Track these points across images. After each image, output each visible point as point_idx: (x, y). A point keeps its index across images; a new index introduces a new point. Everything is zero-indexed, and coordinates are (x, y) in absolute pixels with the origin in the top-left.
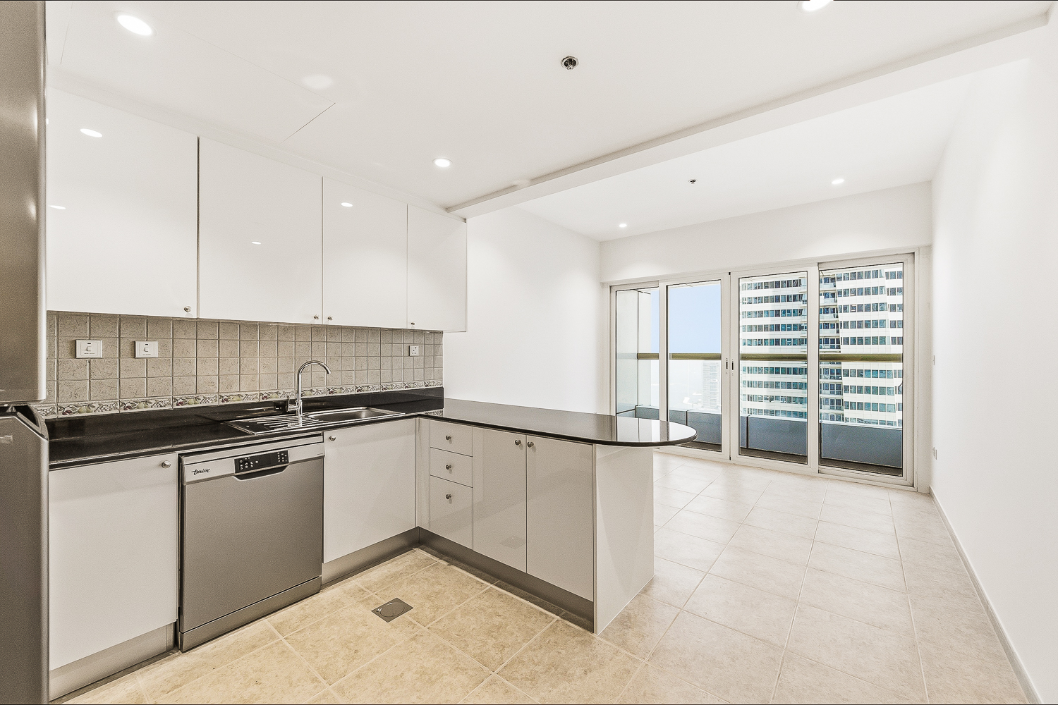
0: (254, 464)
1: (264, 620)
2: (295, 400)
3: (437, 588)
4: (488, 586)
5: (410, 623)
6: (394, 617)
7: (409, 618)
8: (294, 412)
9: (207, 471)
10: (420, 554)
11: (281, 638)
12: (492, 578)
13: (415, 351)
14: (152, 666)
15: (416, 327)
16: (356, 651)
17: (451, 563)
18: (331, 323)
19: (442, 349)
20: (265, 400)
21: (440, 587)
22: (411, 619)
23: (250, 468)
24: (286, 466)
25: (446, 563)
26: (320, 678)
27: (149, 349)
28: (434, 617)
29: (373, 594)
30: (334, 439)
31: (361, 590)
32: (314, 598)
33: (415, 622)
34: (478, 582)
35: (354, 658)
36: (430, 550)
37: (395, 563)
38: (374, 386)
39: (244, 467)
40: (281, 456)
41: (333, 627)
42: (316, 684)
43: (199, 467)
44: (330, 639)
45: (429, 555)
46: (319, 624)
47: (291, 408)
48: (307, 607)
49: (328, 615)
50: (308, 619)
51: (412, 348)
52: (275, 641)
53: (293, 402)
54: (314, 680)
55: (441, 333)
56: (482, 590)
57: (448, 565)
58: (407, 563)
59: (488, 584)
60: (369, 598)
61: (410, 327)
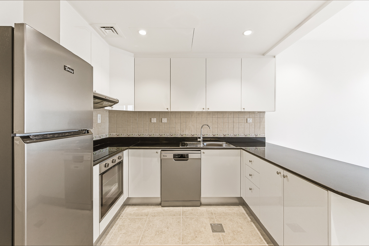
0: (178, 157)
1: (181, 208)
2: (200, 137)
3: (240, 229)
4: (264, 243)
5: (220, 238)
6: (216, 231)
7: (221, 236)
8: (200, 141)
9: (166, 156)
10: (241, 209)
11: (181, 217)
12: (269, 240)
13: (250, 120)
14: (155, 207)
15: (246, 110)
16: (196, 237)
17: (252, 220)
18: (209, 110)
19: (265, 119)
20: (193, 136)
21: (241, 229)
22: (221, 237)
23: (177, 158)
24: (188, 159)
25: (250, 220)
26: (181, 240)
27: (165, 120)
28: (231, 242)
29: (215, 217)
30: (204, 153)
31: (212, 213)
32: (197, 208)
33: (222, 239)
34: (260, 238)
35: (194, 239)
36: (247, 210)
37: (230, 208)
38: (230, 134)
39: (176, 157)
40: (186, 156)
41: (196, 222)
42: (179, 240)
43: (165, 155)
44: (192, 226)
45: (244, 212)
46: (193, 218)
47: (199, 140)
48: (194, 210)
49: (197, 217)
50: (191, 214)
51: (248, 119)
52: (180, 217)
53: (199, 138)
54: (179, 238)
55: (264, 112)
56: (260, 243)
57: (251, 221)
58: (234, 211)
59: (266, 243)
60: (212, 218)
61: (243, 110)
